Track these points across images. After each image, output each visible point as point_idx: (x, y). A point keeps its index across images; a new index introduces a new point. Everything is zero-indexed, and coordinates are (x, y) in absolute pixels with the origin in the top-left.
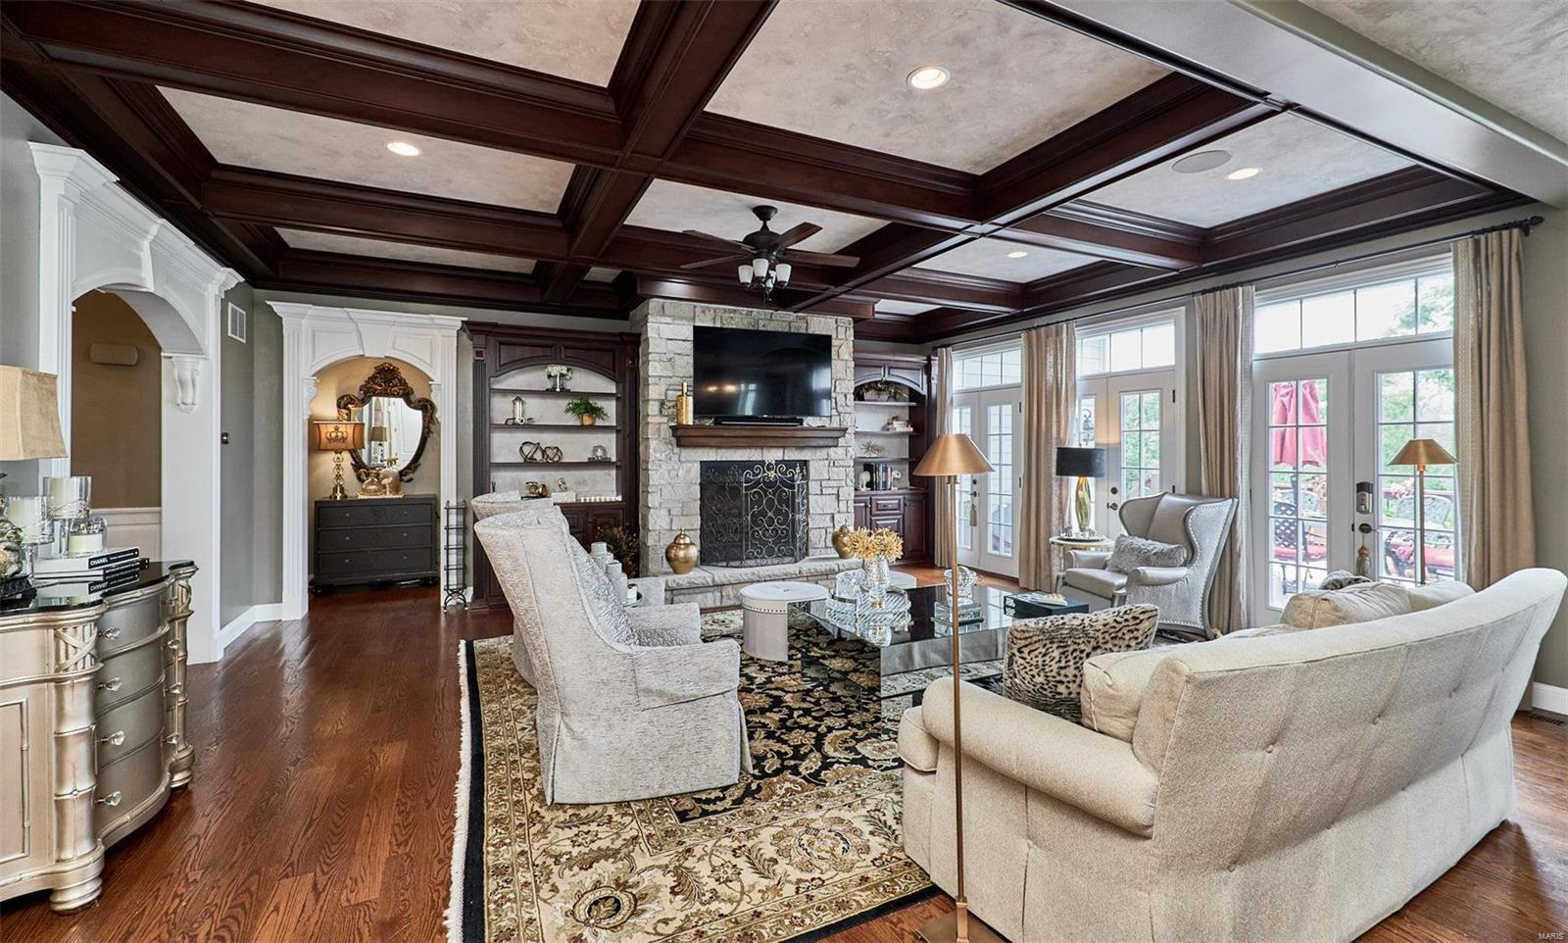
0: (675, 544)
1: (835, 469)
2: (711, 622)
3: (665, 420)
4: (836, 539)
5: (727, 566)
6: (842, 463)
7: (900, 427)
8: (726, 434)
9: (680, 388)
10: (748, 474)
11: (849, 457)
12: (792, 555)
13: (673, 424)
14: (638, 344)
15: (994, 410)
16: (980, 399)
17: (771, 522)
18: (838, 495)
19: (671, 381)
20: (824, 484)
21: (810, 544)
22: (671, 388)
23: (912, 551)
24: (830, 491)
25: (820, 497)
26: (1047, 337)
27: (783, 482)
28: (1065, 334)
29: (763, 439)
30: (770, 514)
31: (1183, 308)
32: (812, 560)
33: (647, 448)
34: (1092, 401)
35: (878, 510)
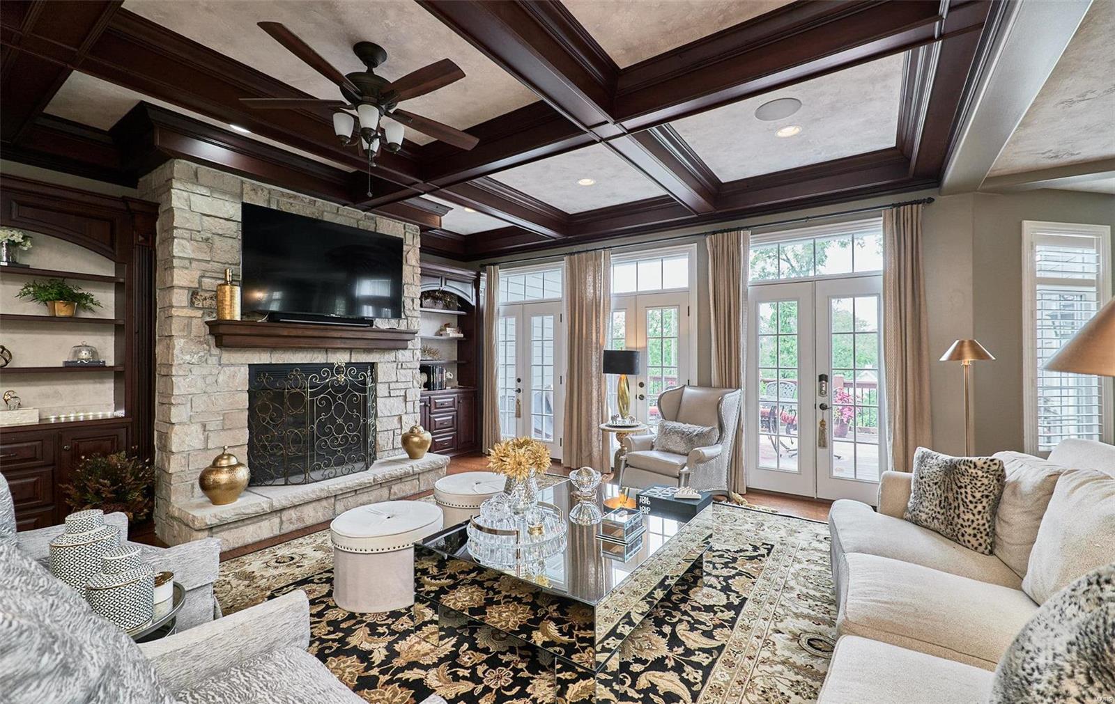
0: (215, 467)
1: (402, 371)
2: (273, 563)
3: (199, 313)
4: (406, 441)
5: (286, 484)
6: (409, 365)
7: (452, 333)
8: (285, 333)
9: (222, 276)
10: (314, 378)
11: (415, 358)
12: (364, 460)
13: (208, 319)
14: (155, 216)
15: (536, 321)
16: (524, 311)
17: (340, 429)
18: (405, 396)
19: (209, 266)
20: (392, 386)
21: (377, 447)
22: (208, 274)
23: (465, 442)
24: (398, 393)
25: (388, 399)
26: (587, 261)
27: (353, 385)
28: (603, 260)
29: (330, 340)
30: (339, 421)
31: (696, 244)
32: (383, 464)
33: (169, 348)
34: (623, 314)
35: (436, 408)
